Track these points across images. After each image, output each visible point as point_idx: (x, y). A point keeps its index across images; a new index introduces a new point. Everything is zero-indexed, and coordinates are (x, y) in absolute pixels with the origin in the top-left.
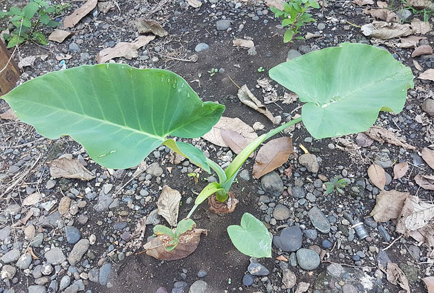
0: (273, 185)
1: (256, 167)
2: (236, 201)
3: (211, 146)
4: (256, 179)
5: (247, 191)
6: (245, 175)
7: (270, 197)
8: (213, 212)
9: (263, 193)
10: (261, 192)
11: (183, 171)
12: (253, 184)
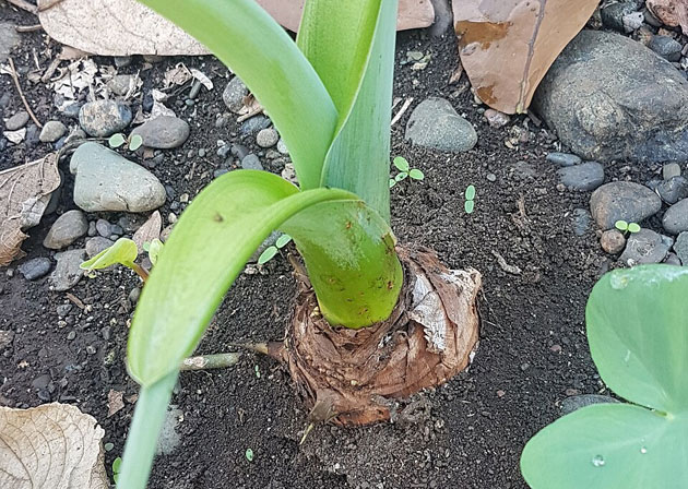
0: (634, 98)
1: (476, 60)
2: (468, 281)
3: (174, 76)
4: (515, 119)
5: (500, 203)
6: (439, 124)
7: (647, 174)
8: (345, 427)
9: (594, 172)
10: (578, 175)
11: (59, 281)
12: (510, 156)
